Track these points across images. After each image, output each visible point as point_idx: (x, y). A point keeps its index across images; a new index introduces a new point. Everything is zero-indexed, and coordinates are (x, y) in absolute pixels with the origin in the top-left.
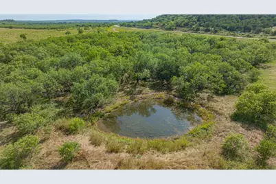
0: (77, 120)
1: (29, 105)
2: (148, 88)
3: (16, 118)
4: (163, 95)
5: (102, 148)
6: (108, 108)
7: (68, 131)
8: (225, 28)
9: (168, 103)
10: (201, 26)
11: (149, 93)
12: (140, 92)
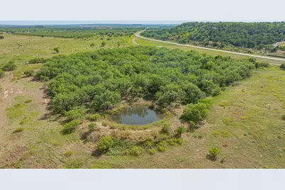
0: (97, 115)
1: (72, 106)
2: (142, 99)
3: (66, 113)
4: (150, 103)
5: (108, 127)
6: (114, 110)
7: (93, 120)
8: (232, 43)
9: (151, 108)
10: (211, 40)
11: (141, 101)
12: (136, 101)
